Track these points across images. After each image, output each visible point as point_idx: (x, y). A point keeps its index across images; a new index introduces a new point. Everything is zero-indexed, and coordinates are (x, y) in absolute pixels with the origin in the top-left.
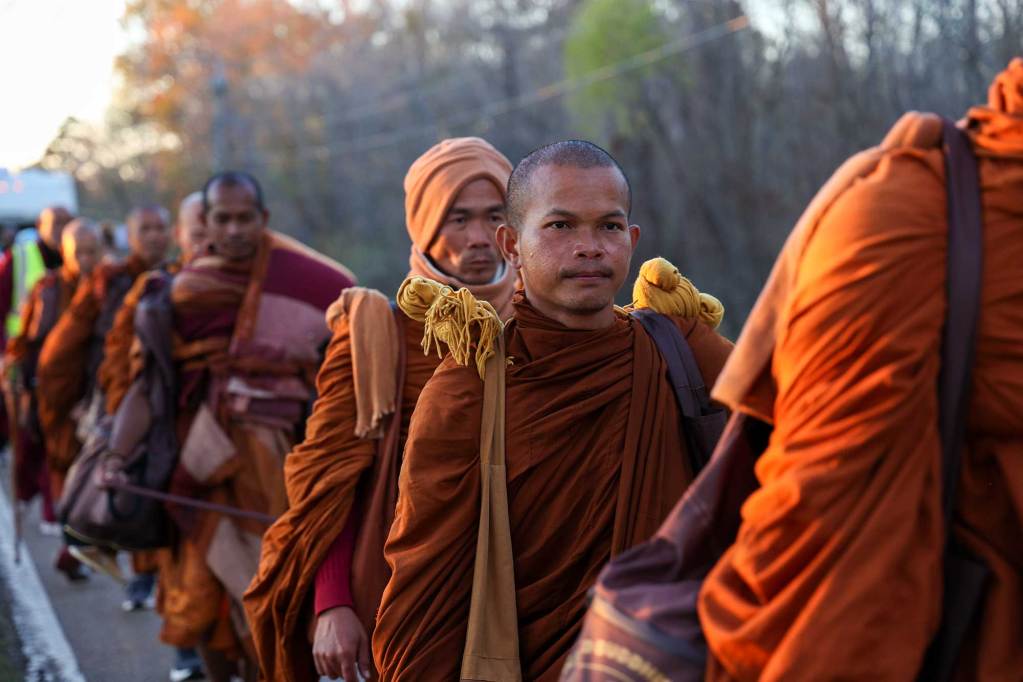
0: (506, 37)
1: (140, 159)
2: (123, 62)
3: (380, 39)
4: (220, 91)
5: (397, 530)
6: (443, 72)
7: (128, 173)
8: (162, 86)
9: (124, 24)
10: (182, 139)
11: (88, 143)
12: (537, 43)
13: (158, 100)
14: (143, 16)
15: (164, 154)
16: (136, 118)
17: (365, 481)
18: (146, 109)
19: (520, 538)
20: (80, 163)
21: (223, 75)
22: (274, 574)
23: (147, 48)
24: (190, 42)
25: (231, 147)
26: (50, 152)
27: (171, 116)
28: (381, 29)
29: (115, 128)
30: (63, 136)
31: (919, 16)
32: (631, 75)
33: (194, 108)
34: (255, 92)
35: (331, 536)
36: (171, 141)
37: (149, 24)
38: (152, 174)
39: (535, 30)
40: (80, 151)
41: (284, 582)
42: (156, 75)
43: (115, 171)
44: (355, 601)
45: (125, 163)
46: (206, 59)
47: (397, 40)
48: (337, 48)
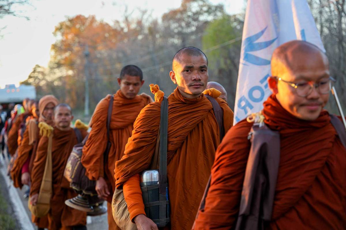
0: (183, 36)
1: (60, 78)
2: (54, 47)
3: (140, 37)
4: (87, 56)
5: (36, 160)
6: (161, 48)
7: (56, 83)
8: (67, 54)
9: (55, 34)
10: (74, 72)
11: (43, 73)
12: (193, 37)
13: (66, 59)
14: (61, 32)
15: (68, 77)
16: (59, 65)
17: (31, 152)
18: (62, 62)
19: (53, 160)
20: (40, 80)
21: (87, 50)
22: (15, 168)
23: (62, 41)
24: (77, 40)
25: (91, 74)
26: (30, 77)
27: (71, 65)
28: (141, 34)
29: (52, 68)
30: (34, 71)
31: (322, 27)
32: (225, 48)
33: (78, 61)
34: (99, 56)
35: (24, 161)
36: (70, 73)
37: (63, 34)
38: (64, 83)
39: (192, 33)
40: (40, 76)
41: (17, 169)
42: (66, 51)
43: (52, 82)
44: (28, 171)
45: (55, 80)
46: (82, 45)
47: (146, 37)
48: (126, 40)
